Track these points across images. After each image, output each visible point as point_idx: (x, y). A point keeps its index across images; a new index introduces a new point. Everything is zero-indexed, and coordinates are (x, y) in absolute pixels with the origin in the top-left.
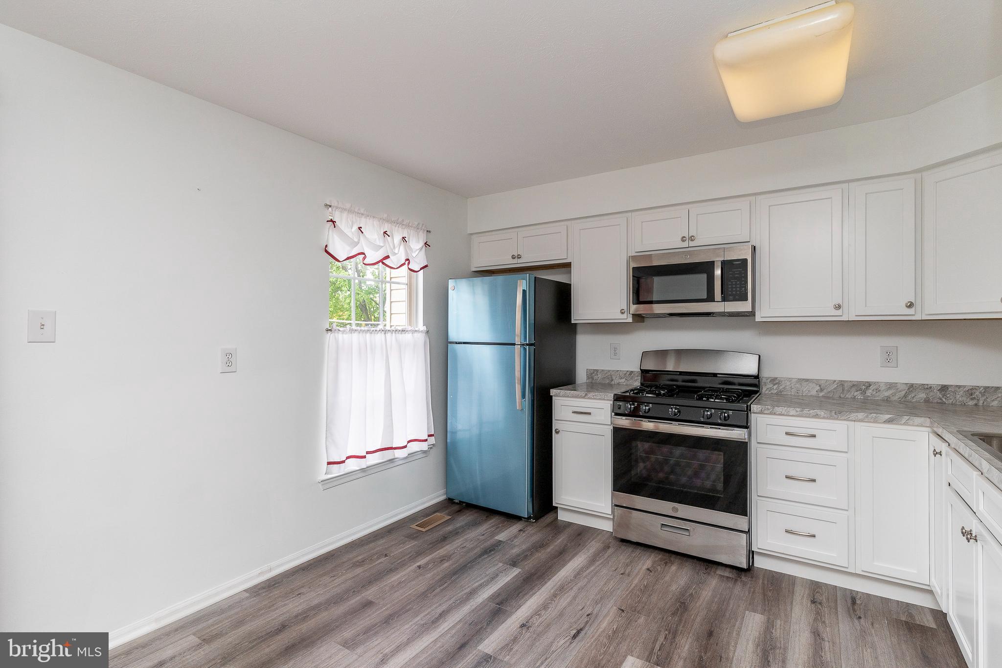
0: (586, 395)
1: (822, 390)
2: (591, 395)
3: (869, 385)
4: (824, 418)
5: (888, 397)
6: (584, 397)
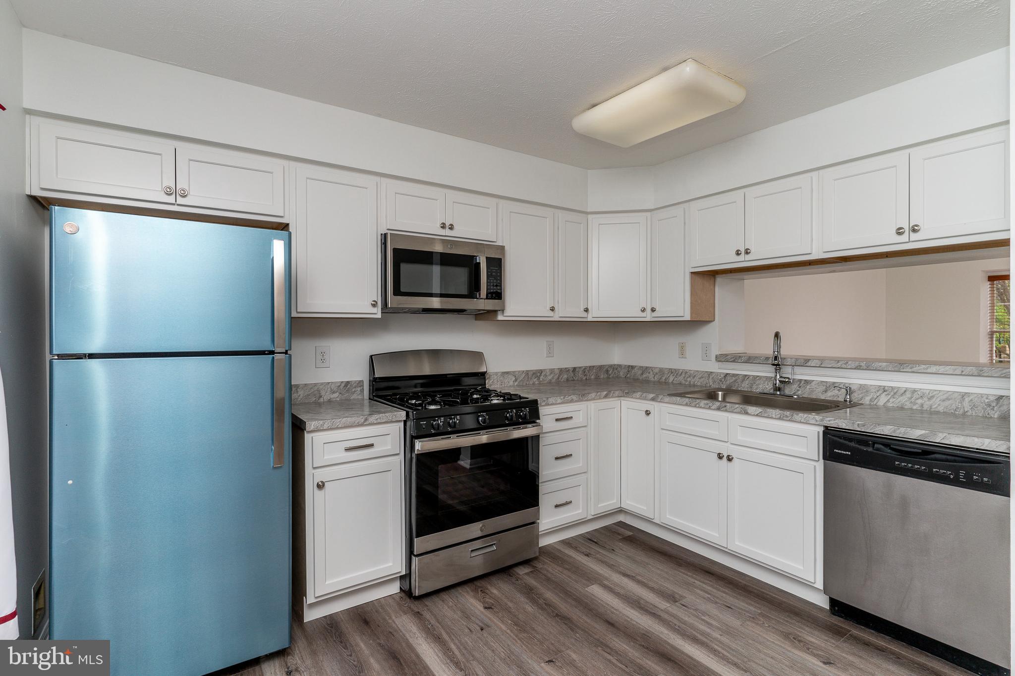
0: (366, 420)
1: (516, 380)
2: (372, 419)
3: (541, 371)
4: (576, 401)
5: (551, 380)
6: (362, 425)
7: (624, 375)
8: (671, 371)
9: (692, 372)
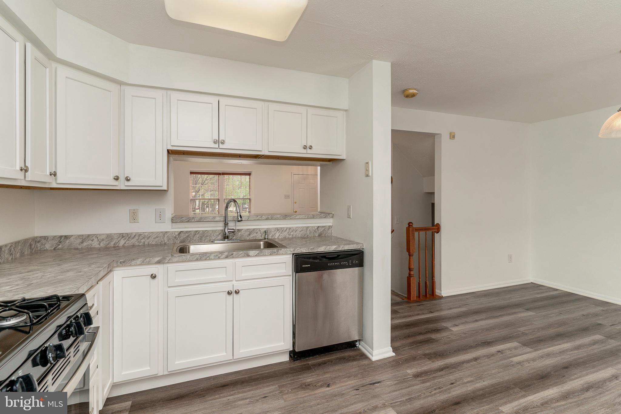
7: (51, 247)
8: (122, 236)
9: (146, 234)
